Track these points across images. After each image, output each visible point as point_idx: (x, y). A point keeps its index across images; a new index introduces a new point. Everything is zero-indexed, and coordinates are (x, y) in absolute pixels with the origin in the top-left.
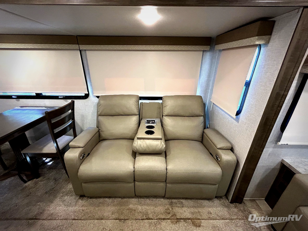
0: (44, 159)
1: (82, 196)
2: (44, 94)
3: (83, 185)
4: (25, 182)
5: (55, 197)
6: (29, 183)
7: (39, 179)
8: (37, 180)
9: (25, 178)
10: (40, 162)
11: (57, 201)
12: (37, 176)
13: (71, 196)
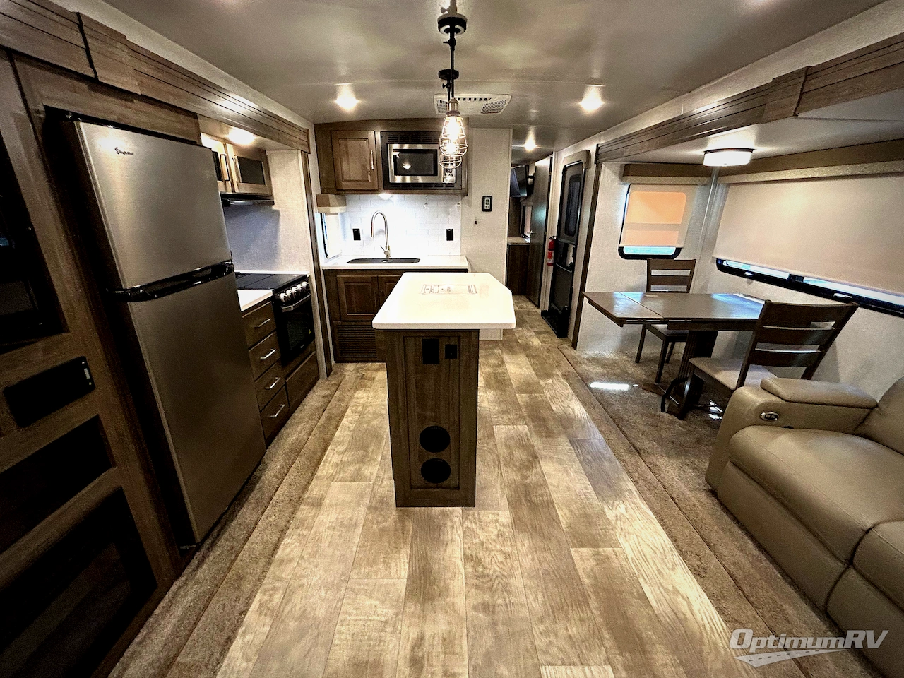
0: (712, 403)
1: (713, 493)
2: (806, 281)
3: (729, 465)
4: (663, 410)
5: (679, 455)
6: (666, 415)
7: (680, 421)
8: (678, 420)
9: (666, 406)
10: (702, 401)
11: (677, 462)
12: (682, 416)
13: (698, 477)
